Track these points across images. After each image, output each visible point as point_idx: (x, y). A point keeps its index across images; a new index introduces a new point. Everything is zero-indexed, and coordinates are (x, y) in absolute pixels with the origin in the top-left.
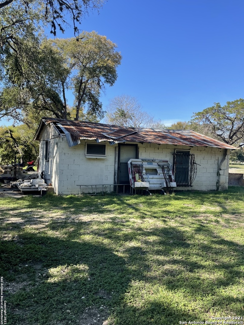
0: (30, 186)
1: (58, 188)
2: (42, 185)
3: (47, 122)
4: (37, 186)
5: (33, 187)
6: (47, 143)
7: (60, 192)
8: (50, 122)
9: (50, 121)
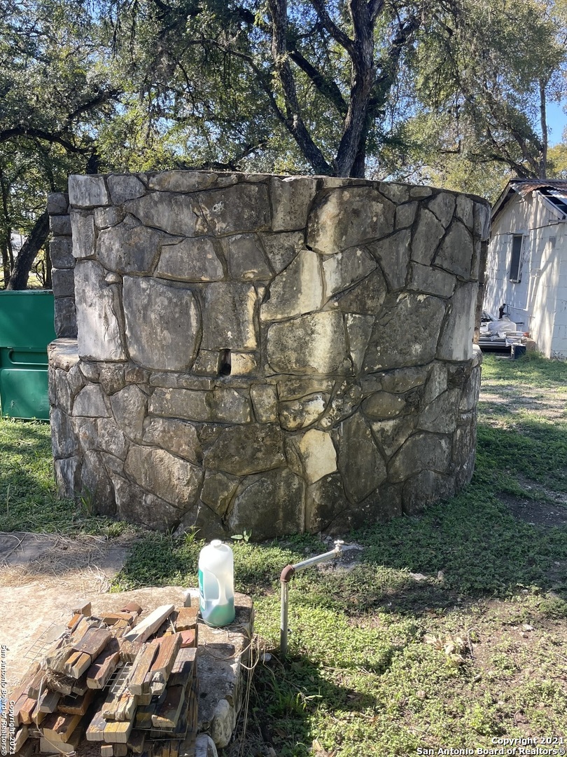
0: (488, 336)
1: (552, 342)
2: (515, 334)
3: (524, 189)
4: (503, 336)
5: (495, 337)
6: (518, 240)
7: (557, 353)
8: (532, 189)
9: (532, 186)
